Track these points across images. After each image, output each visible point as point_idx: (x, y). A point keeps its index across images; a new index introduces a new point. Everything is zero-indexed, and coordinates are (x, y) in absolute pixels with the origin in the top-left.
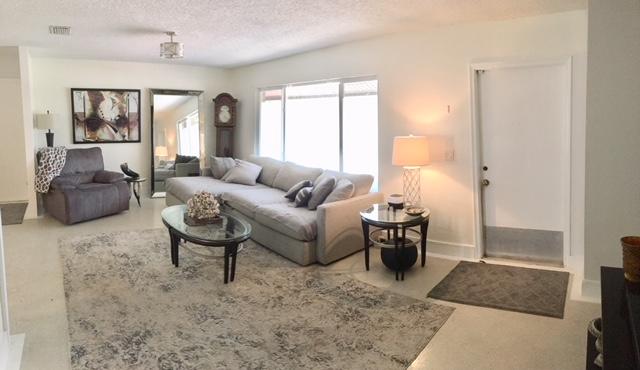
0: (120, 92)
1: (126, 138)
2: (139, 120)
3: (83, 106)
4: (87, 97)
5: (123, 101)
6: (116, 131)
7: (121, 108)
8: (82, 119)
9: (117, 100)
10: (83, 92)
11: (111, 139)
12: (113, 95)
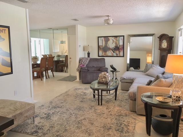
0: (116, 37)
1: (118, 55)
2: (123, 48)
3: (102, 43)
4: (103, 40)
5: (117, 40)
6: (114, 52)
7: (116, 43)
8: (101, 48)
9: (115, 40)
10: (102, 38)
11: (112, 55)
12: (113, 38)
